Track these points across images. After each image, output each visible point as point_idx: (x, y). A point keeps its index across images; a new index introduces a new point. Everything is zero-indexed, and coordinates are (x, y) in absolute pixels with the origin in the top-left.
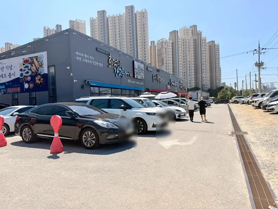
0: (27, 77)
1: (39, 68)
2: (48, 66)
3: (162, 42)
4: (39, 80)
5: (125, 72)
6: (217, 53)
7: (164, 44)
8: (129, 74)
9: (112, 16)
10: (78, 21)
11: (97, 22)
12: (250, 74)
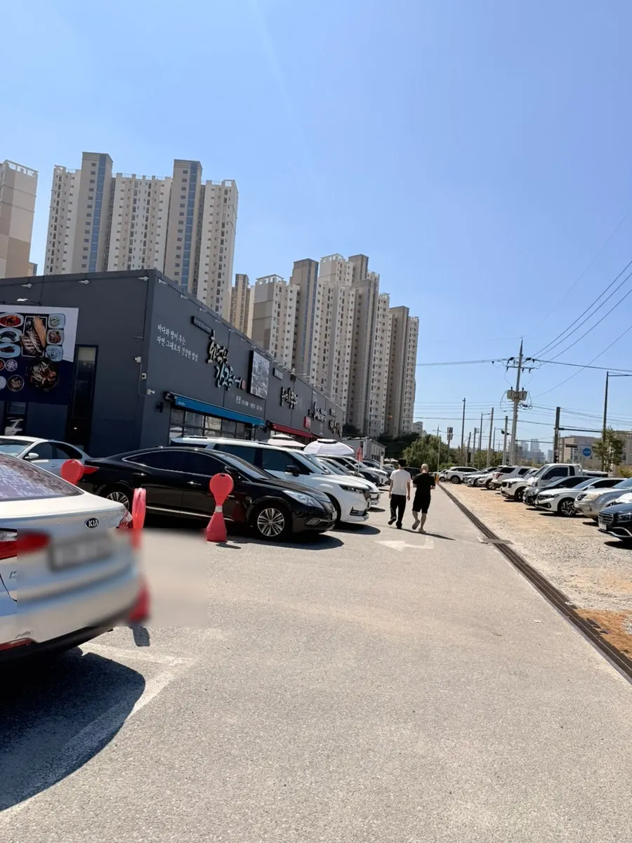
0: (6, 360)
1: (47, 345)
2: (76, 345)
3: (271, 285)
4: (45, 374)
5: (234, 377)
6: (412, 343)
7: (276, 290)
8: (240, 382)
9: (131, 177)
10: (12, 167)
11: (77, 182)
12: (492, 414)
